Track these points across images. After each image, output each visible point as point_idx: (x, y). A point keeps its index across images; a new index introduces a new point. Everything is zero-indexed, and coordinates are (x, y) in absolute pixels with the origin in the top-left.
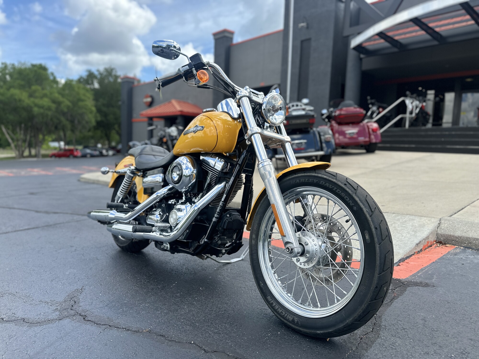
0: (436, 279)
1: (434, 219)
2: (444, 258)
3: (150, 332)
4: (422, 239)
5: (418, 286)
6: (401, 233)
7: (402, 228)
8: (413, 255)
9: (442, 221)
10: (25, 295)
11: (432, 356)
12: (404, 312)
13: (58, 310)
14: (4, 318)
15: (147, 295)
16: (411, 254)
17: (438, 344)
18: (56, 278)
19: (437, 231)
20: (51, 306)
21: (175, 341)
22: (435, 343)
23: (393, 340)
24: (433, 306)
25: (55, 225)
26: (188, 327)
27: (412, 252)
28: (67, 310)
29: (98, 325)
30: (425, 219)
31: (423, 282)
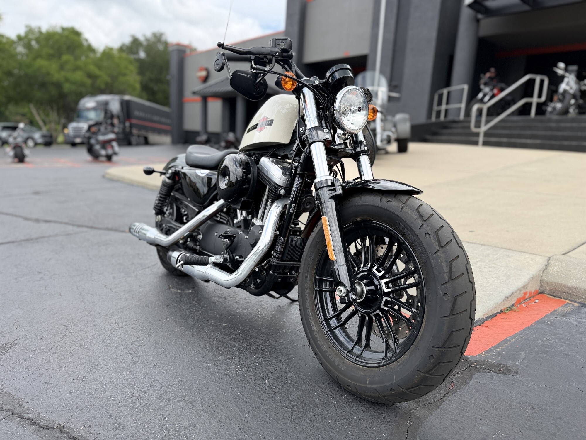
0: (524, 359)
1: (540, 257)
2: (545, 321)
4: (516, 290)
5: (493, 372)
6: (486, 277)
7: (491, 269)
8: (499, 313)
9: (552, 262)
12: (457, 421)
16: (496, 312)
19: (541, 277)
24: (506, 412)
27: (497, 308)
30: (527, 256)
31: (501, 364)
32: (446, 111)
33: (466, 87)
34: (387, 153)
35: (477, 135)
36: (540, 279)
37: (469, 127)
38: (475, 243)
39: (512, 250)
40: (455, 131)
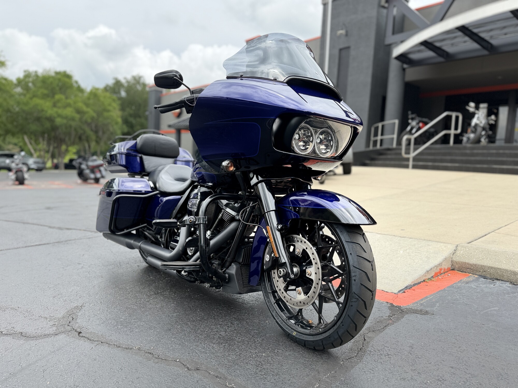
0: (438, 307)
1: (451, 245)
2: (454, 286)
3: (139, 349)
4: (434, 266)
5: (417, 314)
6: (413, 259)
7: (416, 254)
8: (422, 282)
9: (459, 248)
10: (26, 310)
11: (407, 381)
12: (394, 338)
13: (56, 325)
14: (3, 331)
15: (144, 314)
16: (420, 281)
17: (417, 370)
18: (58, 295)
19: (452, 258)
20: (49, 321)
21: (161, 358)
22: (415, 370)
23: (374, 365)
24: (425, 334)
25: (66, 241)
26: (177, 345)
27: (421, 278)
28: (64, 326)
29: (91, 341)
30: (441, 245)
31: (423, 310)
32: (382, 140)
33: (397, 122)
34: (335, 174)
35: (408, 160)
36: (451, 259)
37: (400, 154)
38: (405, 237)
39: (432, 241)
40: (389, 157)
